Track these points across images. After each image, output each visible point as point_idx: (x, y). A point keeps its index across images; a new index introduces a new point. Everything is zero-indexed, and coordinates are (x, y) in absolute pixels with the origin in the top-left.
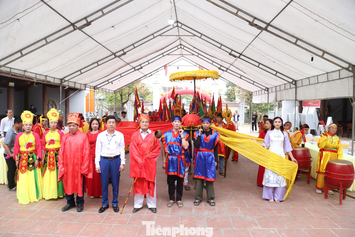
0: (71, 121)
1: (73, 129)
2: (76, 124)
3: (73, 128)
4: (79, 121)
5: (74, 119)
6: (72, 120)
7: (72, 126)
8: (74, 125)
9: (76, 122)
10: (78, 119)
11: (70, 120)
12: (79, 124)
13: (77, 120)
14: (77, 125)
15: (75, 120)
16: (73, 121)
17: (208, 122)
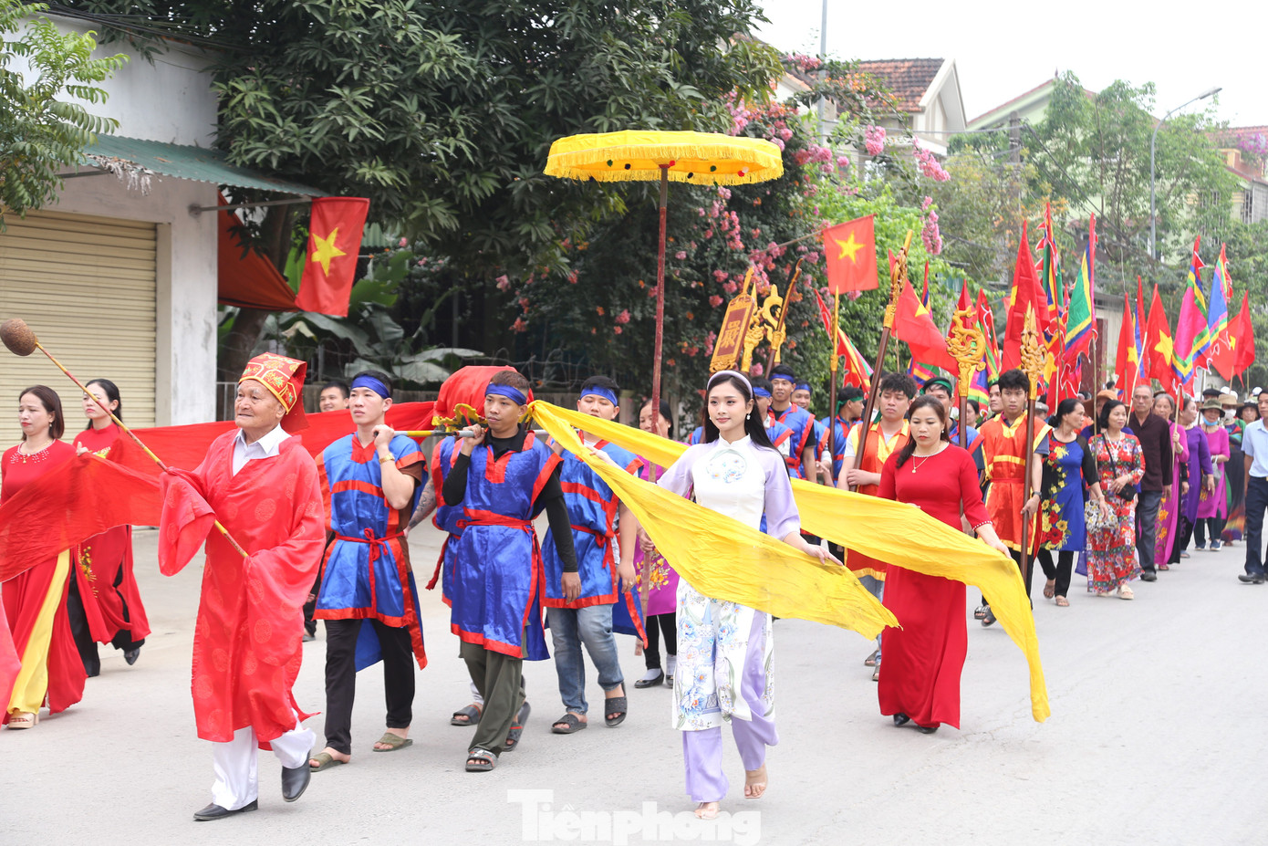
17: (508, 401)
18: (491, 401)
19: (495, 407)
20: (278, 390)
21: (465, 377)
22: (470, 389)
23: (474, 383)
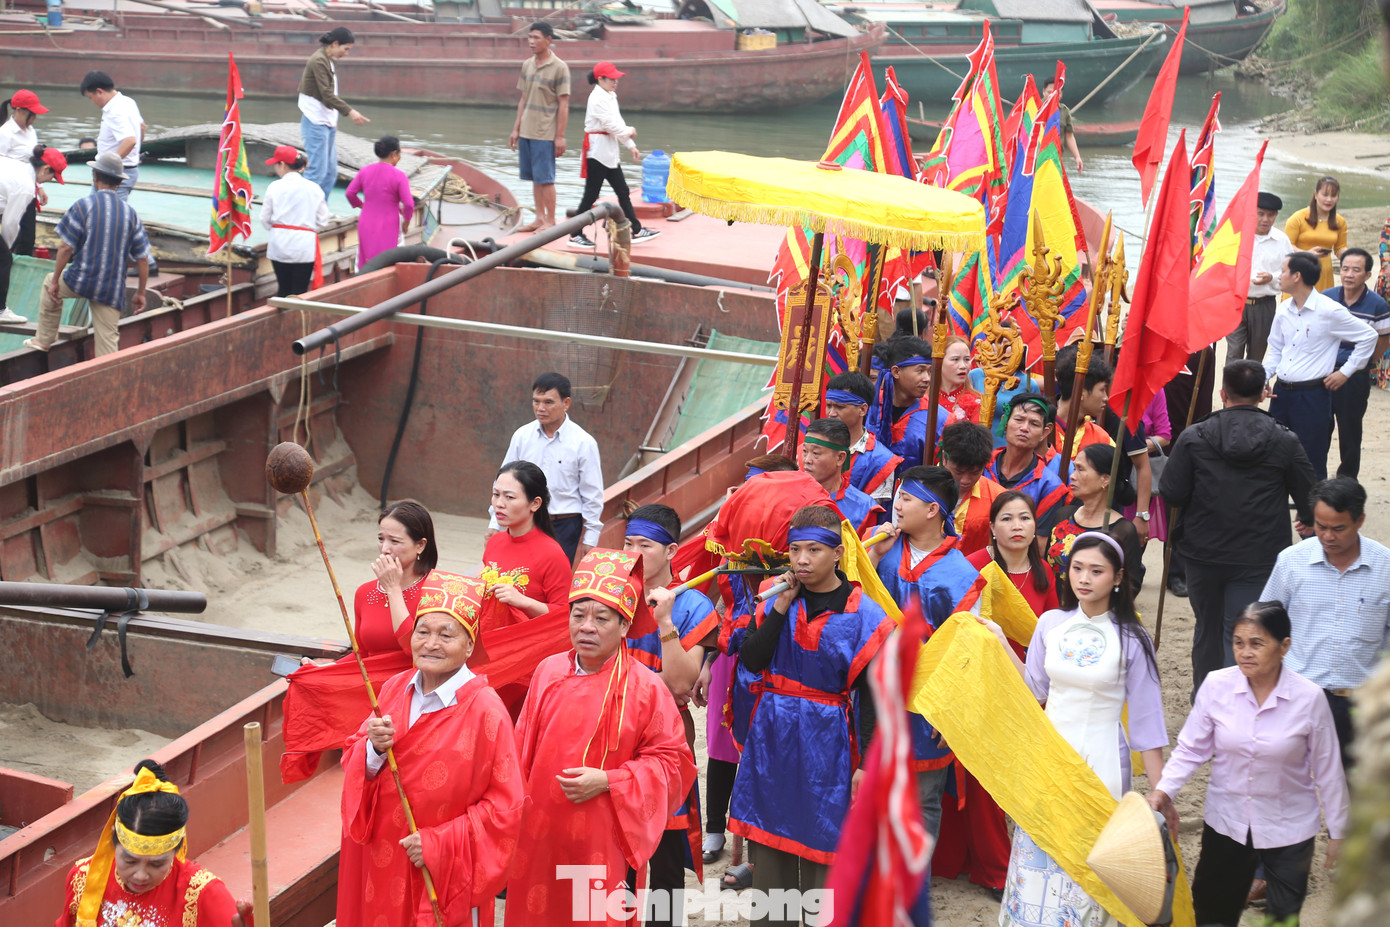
0: (588, 591)
1: (592, 632)
2: (615, 611)
3: (593, 629)
4: (631, 596)
5: (604, 582)
6: (594, 587)
7: (590, 618)
8: (602, 612)
9: (616, 601)
10: (626, 588)
11: (584, 586)
12: (631, 615)
13: (620, 589)
14: (617, 619)
15: (610, 587)
16: (604, 589)
17: (818, 545)
18: (797, 549)
19: (803, 557)
20: (471, 623)
21: (752, 497)
22: (759, 515)
23: (764, 506)
